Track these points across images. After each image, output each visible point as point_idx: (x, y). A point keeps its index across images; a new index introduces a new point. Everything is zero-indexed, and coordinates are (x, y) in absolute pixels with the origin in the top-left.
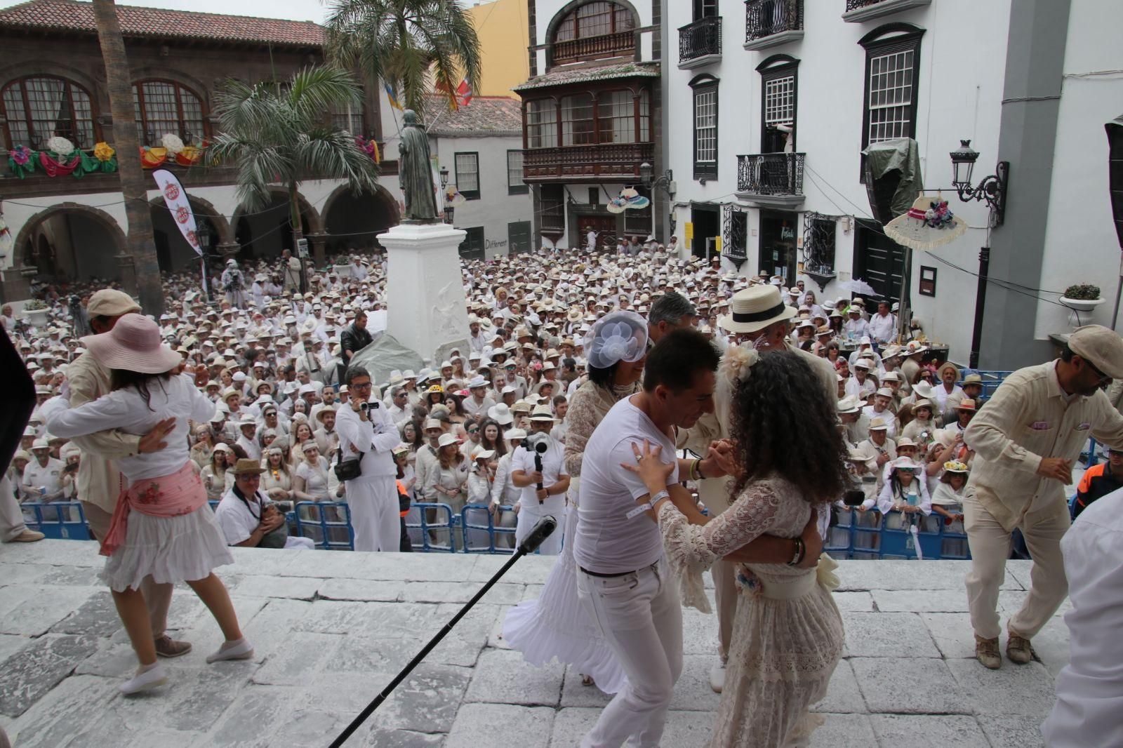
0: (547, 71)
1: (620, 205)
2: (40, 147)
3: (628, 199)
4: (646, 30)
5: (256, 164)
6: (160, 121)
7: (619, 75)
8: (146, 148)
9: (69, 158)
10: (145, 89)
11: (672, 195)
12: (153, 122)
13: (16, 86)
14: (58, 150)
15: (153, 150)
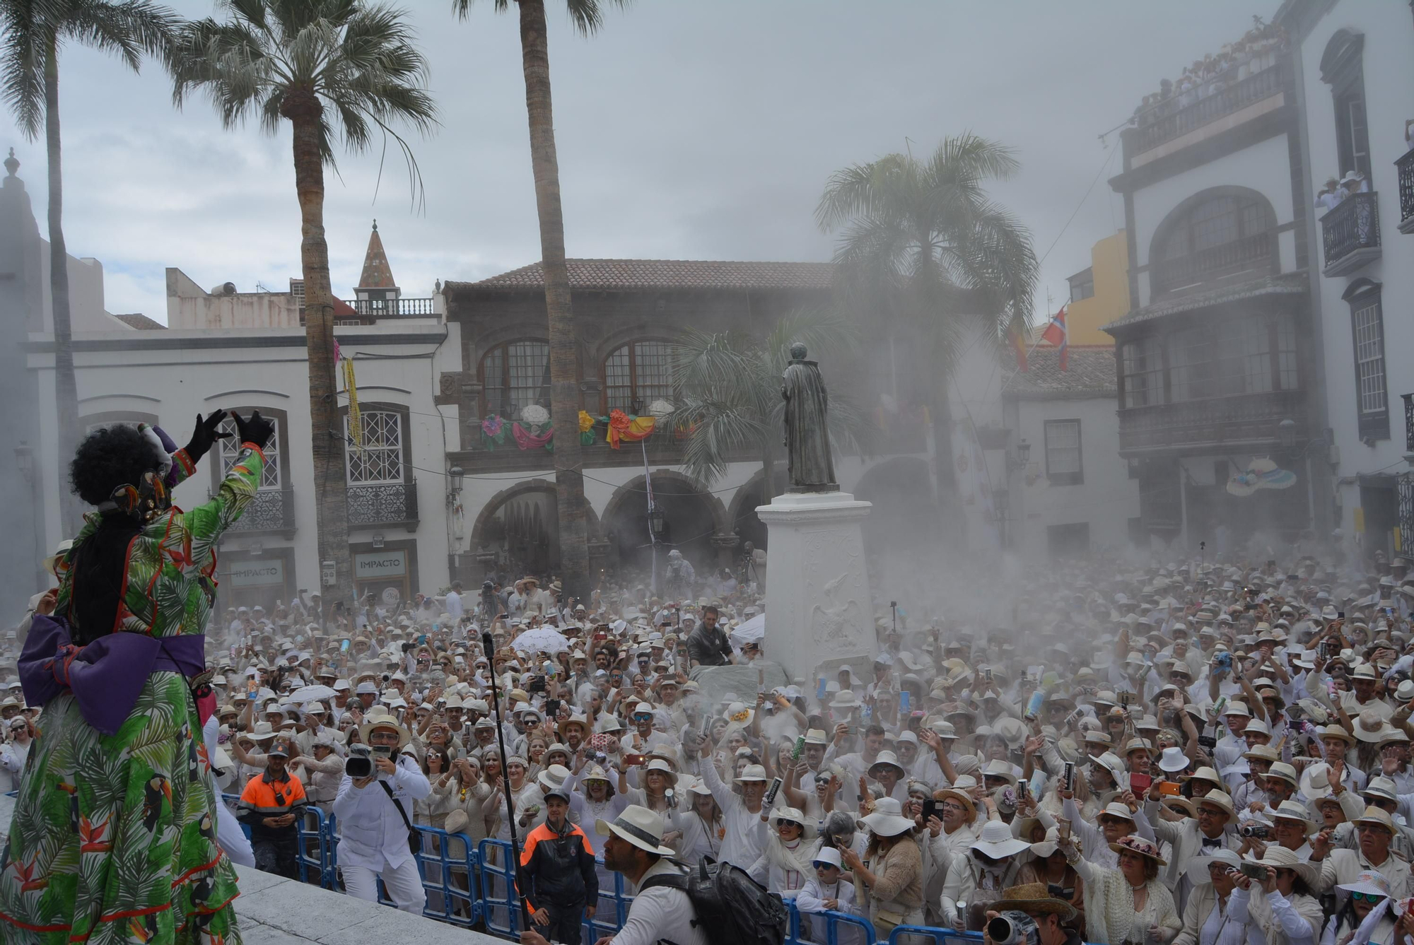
0: (1153, 299)
1: (1247, 484)
2: (514, 417)
3: (1260, 474)
4: (1285, 228)
5: (711, 429)
6: (652, 386)
7: (1243, 295)
8: (631, 417)
9: (543, 427)
10: (638, 350)
11: (1334, 467)
12: (644, 387)
13: (498, 353)
14: (530, 419)
15: (639, 420)
